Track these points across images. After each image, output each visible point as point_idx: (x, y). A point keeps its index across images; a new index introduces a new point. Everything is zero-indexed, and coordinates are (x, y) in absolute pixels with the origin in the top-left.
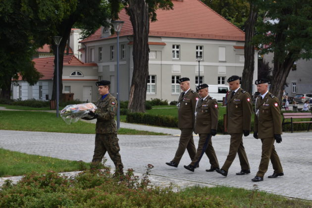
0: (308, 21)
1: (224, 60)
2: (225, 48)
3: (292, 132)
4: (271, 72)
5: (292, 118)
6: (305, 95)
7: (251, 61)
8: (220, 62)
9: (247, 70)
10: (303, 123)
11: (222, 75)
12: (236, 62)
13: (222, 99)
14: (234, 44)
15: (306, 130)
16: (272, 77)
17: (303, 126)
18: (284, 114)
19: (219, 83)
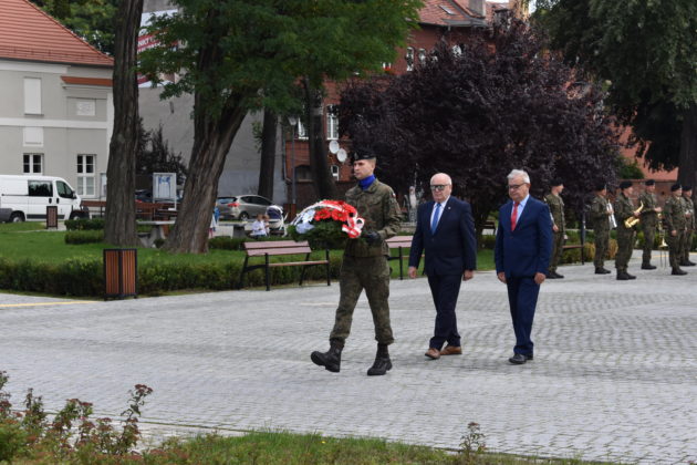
0: (279, 17)
1: (39, 112)
2: (38, 82)
3: (268, 290)
4: (150, 142)
5: (266, 255)
6: (239, 197)
7: (130, 115)
8: (28, 116)
9: (120, 136)
10: (285, 267)
11: (33, 150)
12: (68, 118)
13: (44, 212)
14: (63, 71)
15: (291, 282)
16: (151, 154)
17: (284, 273)
18: (248, 245)
19: (26, 170)
